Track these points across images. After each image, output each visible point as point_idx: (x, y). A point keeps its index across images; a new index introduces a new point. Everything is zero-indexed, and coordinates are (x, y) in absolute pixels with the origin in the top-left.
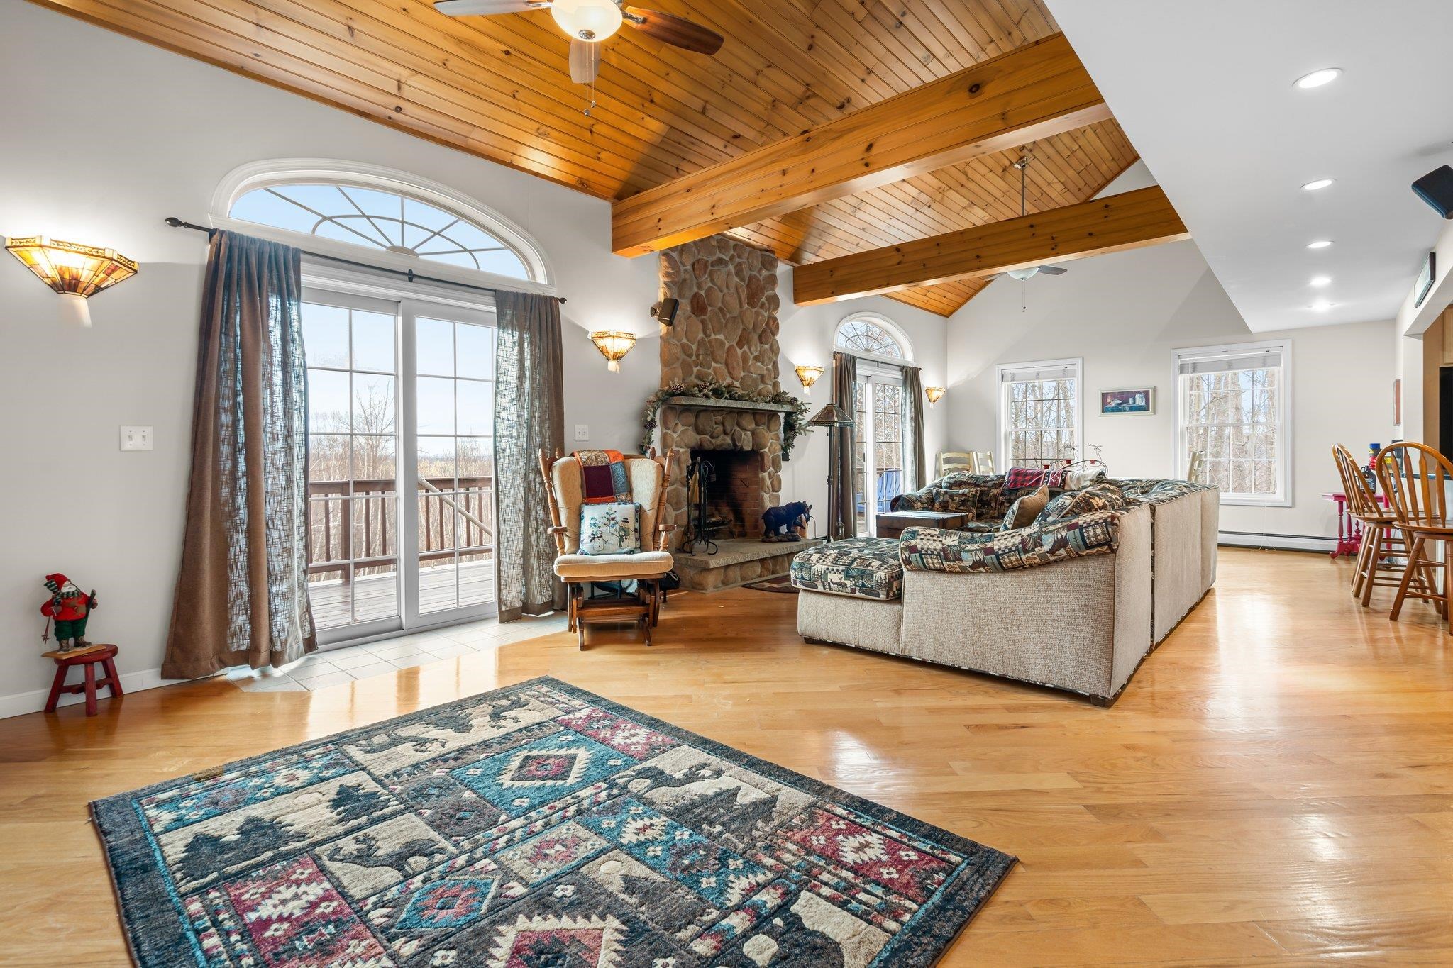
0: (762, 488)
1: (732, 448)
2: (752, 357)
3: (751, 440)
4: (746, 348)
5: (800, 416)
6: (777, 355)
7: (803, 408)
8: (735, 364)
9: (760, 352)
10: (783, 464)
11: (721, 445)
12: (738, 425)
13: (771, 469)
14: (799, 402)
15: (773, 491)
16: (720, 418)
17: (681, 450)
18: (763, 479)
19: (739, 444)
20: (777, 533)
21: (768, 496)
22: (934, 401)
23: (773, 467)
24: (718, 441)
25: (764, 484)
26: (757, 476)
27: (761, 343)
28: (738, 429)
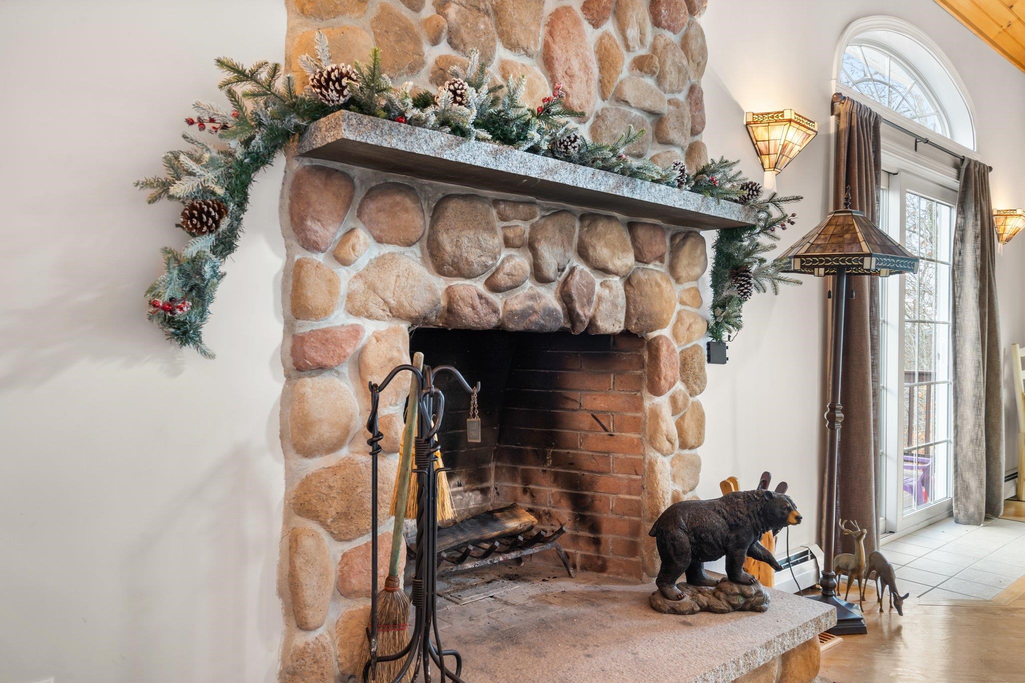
0: (652, 441)
1: (563, 323)
2: (628, 59)
3: (622, 301)
4: (609, 26)
5: (763, 240)
6: (700, 67)
7: (776, 214)
8: (575, 65)
9: (654, 48)
10: (711, 369)
11: (524, 314)
12: (583, 253)
13: (679, 386)
14: (764, 197)
15: (684, 445)
16: (524, 227)
17: (370, 327)
18: (655, 415)
19: (584, 312)
20: (695, 578)
21: (667, 460)
22: (1008, 240)
23: (685, 381)
24: (517, 301)
25: (656, 428)
26: (639, 407)
27: (657, 23)
28: (581, 266)
